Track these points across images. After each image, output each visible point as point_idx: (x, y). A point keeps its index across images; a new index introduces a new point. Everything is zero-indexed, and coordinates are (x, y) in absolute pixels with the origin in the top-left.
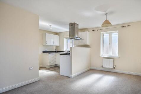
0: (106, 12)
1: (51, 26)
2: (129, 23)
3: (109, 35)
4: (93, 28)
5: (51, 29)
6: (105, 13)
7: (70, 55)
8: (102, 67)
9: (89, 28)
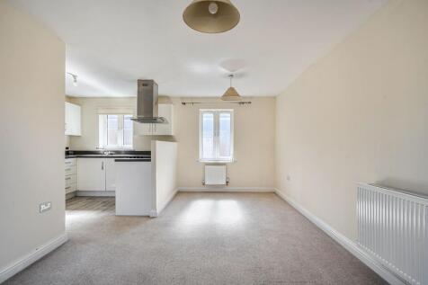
0: (233, 73)
1: (74, 76)
2: (251, 97)
3: (215, 117)
4: (182, 98)
5: (75, 84)
6: (230, 73)
7: (150, 160)
8: (204, 184)
9: (175, 98)
